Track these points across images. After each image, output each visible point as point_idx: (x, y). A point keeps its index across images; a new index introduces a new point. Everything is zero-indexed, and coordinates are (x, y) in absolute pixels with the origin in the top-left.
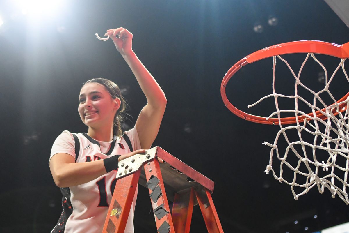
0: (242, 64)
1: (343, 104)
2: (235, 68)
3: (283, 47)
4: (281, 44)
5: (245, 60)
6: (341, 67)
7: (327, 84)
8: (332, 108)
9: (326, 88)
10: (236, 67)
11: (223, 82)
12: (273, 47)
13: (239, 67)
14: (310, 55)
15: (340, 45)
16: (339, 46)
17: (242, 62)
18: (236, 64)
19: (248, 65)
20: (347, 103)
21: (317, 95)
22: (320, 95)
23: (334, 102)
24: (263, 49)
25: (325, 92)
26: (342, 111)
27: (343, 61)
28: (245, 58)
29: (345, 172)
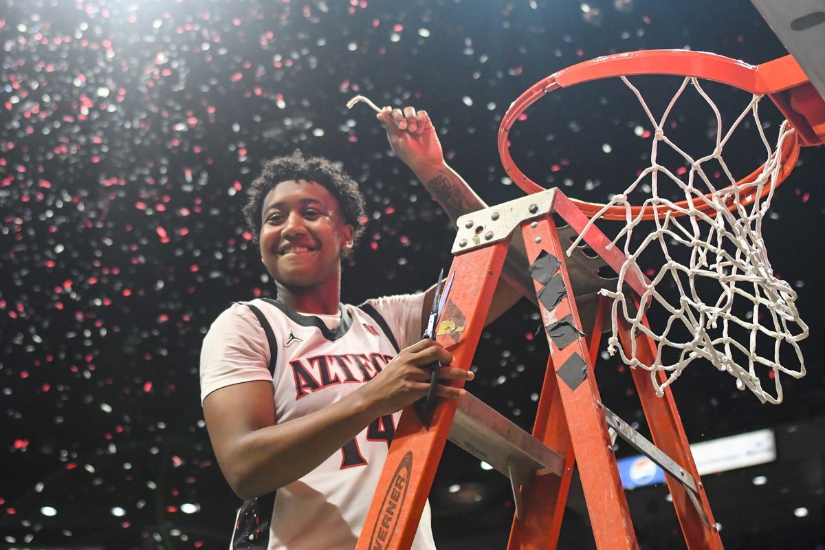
0: (547, 87)
1: (749, 188)
2: (531, 93)
3: (636, 60)
4: (632, 53)
5: (554, 80)
6: (751, 110)
7: (720, 145)
8: (727, 195)
9: (717, 153)
10: (534, 92)
11: (505, 121)
12: (614, 57)
13: (541, 93)
14: (690, 81)
15: (755, 67)
16: (750, 67)
17: (547, 83)
18: (535, 85)
19: (559, 90)
20: (756, 187)
21: (696, 164)
22: (702, 165)
23: (730, 184)
24: (593, 61)
25: (715, 161)
26: (745, 203)
27: (756, 100)
28: (554, 75)
29: (751, 330)
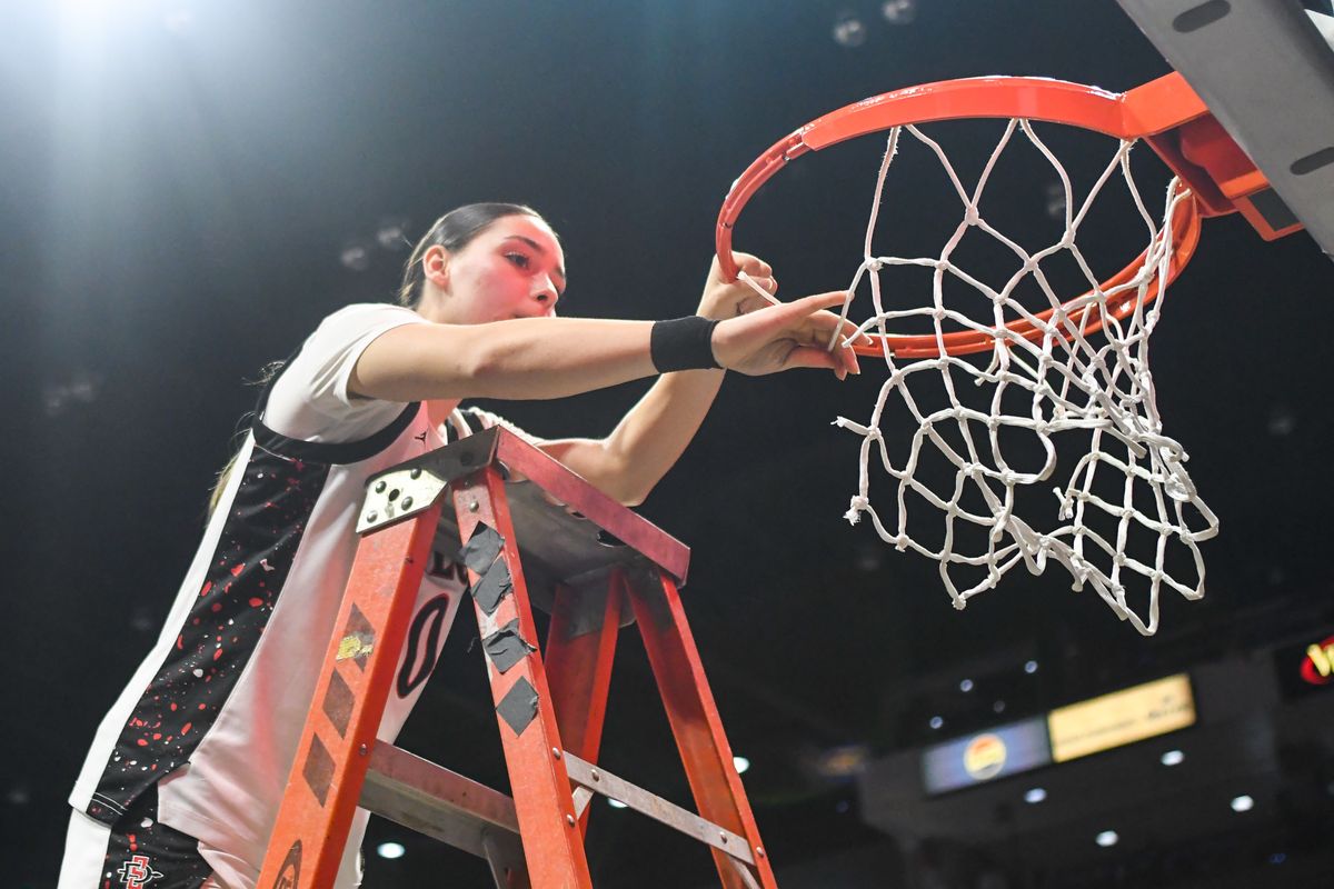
0: (789, 151)
1: (1120, 293)
2: (764, 164)
3: (927, 97)
4: (922, 88)
5: (798, 140)
6: (1119, 166)
7: (1072, 227)
8: (1089, 306)
9: (1067, 240)
10: (768, 161)
11: (725, 213)
12: (893, 95)
13: (778, 163)
14: (1018, 125)
15: (1119, 95)
16: (1112, 96)
17: (788, 146)
18: (770, 150)
19: (809, 156)
20: (1137, 288)
21: (1031, 262)
22: (1042, 263)
23: (1089, 288)
24: (861, 104)
25: (1065, 252)
26: (1119, 315)
27: (1125, 149)
28: (799, 131)
29: (1121, 518)
